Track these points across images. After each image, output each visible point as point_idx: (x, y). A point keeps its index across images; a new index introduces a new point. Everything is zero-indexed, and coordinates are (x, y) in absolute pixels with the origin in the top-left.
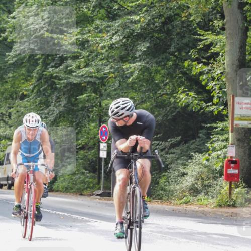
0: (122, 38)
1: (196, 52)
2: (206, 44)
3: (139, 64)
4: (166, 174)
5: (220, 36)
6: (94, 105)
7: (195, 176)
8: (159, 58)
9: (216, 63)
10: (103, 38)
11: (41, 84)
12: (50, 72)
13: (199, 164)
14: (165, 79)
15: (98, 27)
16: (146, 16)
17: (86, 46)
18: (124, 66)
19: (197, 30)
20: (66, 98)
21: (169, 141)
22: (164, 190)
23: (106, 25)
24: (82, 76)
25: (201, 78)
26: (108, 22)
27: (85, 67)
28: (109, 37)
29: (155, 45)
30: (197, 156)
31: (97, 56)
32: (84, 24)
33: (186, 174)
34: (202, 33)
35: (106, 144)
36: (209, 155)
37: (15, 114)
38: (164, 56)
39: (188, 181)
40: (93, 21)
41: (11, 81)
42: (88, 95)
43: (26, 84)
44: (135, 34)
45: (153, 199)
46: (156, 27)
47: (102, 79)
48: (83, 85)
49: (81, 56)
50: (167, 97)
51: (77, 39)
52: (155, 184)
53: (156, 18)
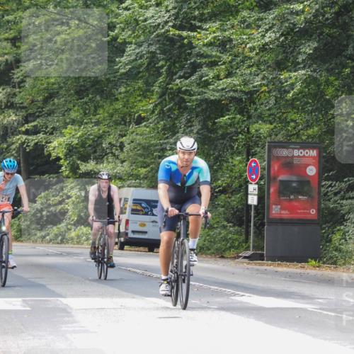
0: (278, 35)
3: (303, 72)
4: (342, 227)
6: (239, 130)
8: (331, 64)
10: (252, 36)
11: (164, 102)
12: (177, 85)
14: (340, 93)
15: (245, 21)
16: (313, 5)
17: (228, 46)
18: (282, 75)
20: (199, 121)
21: (346, 182)
22: (339, 250)
23: (256, 17)
24: (223, 89)
26: (259, 13)
27: (226, 77)
28: (260, 34)
29: (326, 45)
31: (243, 61)
32: (225, 17)
35: (256, 186)
37: (129, 144)
38: (338, 61)
40: (238, 12)
41: (123, 98)
42: (231, 116)
43: (144, 103)
44: (297, 29)
45: (324, 263)
46: (327, 19)
47: (251, 93)
48: (223, 102)
49: (220, 61)
51: (215, 38)
52: (326, 242)
53: (326, 6)
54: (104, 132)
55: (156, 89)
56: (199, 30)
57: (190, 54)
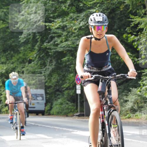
0: (86, 23)
1: (130, 29)
2: (135, 23)
5: (144, 19)
6: (72, 63)
7: (133, 102)
9: (142, 34)
10: (75, 24)
12: (45, 46)
13: (135, 95)
15: (72, 18)
16: (99, 9)
17: (65, 29)
19: (130, 16)
20: (55, 60)
23: (76, 16)
24: (64, 47)
25: (134, 44)
26: (78, 14)
27: (65, 41)
28: (78, 23)
30: (134, 90)
31: (72, 34)
32: (63, 16)
33: (128, 101)
34: (133, 18)
35: (80, 86)
36: (141, 89)
37: (26, 71)
39: (129, 105)
40: (68, 14)
41: (23, 52)
42: (68, 58)
43: (31, 54)
48: (64, 52)
49: (62, 35)
50: (114, 56)
51: (60, 25)
53: (105, 10)
54: (15, 67)
55: (36, 48)
56: (53, 22)
57: (50, 33)
